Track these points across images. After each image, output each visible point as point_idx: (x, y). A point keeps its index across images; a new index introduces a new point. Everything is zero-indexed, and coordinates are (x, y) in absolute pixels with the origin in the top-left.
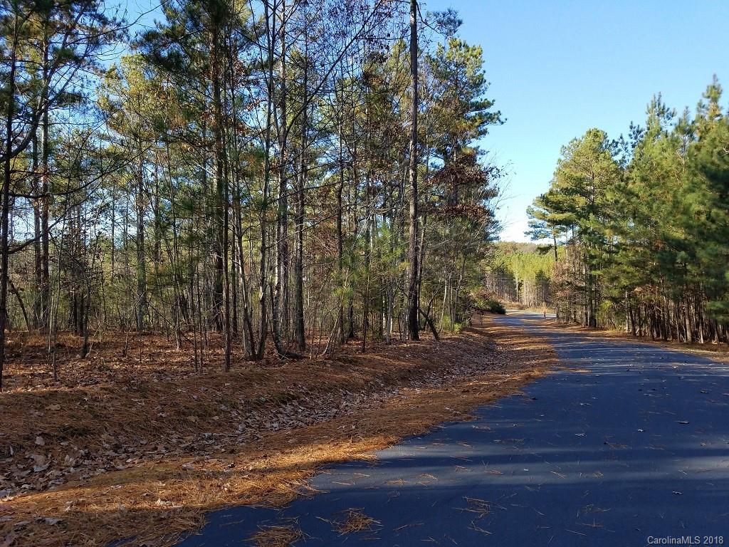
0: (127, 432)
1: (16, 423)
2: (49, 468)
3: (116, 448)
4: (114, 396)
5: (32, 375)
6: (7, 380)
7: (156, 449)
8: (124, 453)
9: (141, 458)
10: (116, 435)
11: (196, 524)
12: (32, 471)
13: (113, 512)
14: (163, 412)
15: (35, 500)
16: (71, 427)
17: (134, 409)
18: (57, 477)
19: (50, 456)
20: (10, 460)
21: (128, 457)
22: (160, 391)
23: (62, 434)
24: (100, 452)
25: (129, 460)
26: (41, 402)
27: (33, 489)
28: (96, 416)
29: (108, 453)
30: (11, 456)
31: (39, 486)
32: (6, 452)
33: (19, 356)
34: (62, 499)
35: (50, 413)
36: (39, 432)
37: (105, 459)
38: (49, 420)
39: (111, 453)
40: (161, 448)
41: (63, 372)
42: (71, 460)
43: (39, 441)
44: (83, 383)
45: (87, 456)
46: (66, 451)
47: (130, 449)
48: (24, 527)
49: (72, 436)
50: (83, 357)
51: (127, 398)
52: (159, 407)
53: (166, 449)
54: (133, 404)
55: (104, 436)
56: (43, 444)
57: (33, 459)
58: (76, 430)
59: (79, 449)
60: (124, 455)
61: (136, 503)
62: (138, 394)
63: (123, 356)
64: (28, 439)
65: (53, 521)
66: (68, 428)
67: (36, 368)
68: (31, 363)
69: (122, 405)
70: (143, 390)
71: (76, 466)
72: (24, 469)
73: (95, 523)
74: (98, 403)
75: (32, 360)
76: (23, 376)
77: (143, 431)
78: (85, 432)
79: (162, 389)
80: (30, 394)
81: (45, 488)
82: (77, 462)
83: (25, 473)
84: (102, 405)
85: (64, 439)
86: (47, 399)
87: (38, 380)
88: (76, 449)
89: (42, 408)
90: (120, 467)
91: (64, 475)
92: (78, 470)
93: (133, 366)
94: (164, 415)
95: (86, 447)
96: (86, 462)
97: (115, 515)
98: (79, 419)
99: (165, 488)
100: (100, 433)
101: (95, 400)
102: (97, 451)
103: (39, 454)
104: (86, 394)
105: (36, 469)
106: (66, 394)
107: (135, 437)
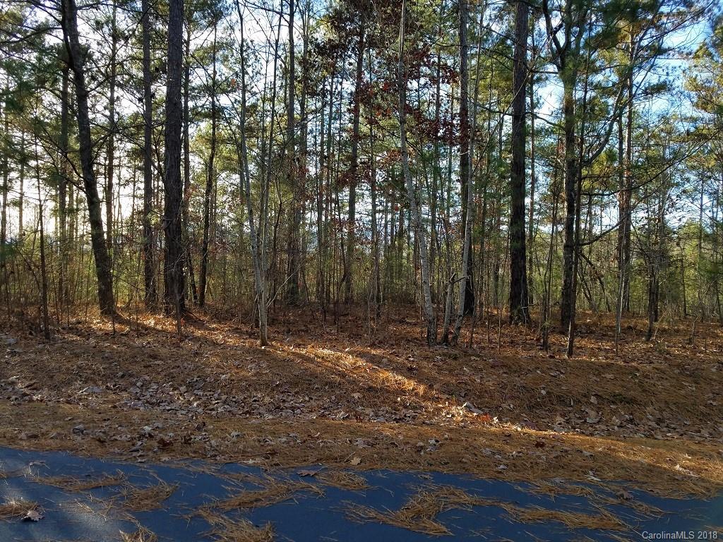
0: (672, 410)
1: (578, 382)
2: (599, 422)
3: (659, 421)
4: (665, 376)
5: (598, 348)
6: (579, 350)
7: (700, 432)
8: (666, 427)
9: (682, 435)
10: (661, 411)
11: (707, 493)
12: (585, 421)
13: (635, 462)
14: (714, 400)
15: (580, 439)
16: (621, 395)
17: (683, 392)
18: (603, 430)
19: (600, 413)
20: (570, 409)
21: (669, 432)
22: (715, 381)
23: (612, 399)
24: (643, 421)
25: (669, 434)
26: (599, 370)
27: (583, 433)
28: (644, 391)
29: (650, 423)
30: (571, 406)
31: (588, 432)
32: (568, 402)
33: (592, 332)
34: (600, 444)
35: (605, 379)
36: (594, 393)
37: (646, 427)
38: (603, 385)
39: (653, 424)
40: (705, 433)
41: (626, 350)
42: (617, 421)
43: (593, 400)
44: (640, 362)
45: (631, 421)
46: (614, 412)
47: (673, 426)
48: (566, 451)
49: (621, 402)
50: (648, 340)
51: (677, 380)
52: (711, 395)
53: (711, 434)
54: (682, 387)
55: (650, 409)
56: (596, 403)
57: (587, 413)
58: (624, 398)
59: (625, 414)
60: (665, 429)
61: (657, 462)
62: (689, 379)
63: (689, 344)
64: (585, 396)
65: (587, 453)
66: (618, 395)
67: (604, 344)
68: (602, 339)
69: (671, 386)
70: (695, 376)
71: (620, 426)
72: (579, 418)
73: (617, 464)
74: (648, 380)
75: (603, 336)
76: (592, 349)
77: (690, 414)
78: (632, 401)
79: (718, 379)
80: (592, 362)
81: (592, 435)
82: (621, 423)
83: (579, 421)
84: (652, 382)
85: (614, 403)
86: (604, 368)
87: (603, 353)
88: (623, 413)
89: (599, 374)
90: (660, 437)
91: (608, 430)
92: (622, 430)
93: (695, 355)
94: (714, 404)
95: (631, 414)
96: (629, 426)
97: (635, 464)
98: (628, 390)
99: (689, 460)
100: (646, 405)
101: (646, 377)
102: (641, 419)
103: (592, 410)
104: (638, 370)
105: (589, 420)
106: (621, 367)
107: (679, 417)
